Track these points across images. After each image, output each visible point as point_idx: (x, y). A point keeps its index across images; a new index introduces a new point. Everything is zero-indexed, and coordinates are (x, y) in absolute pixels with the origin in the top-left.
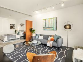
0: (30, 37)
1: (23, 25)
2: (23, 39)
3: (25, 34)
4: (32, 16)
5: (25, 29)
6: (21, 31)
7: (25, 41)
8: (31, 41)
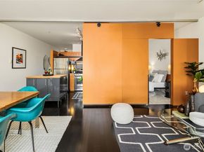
0: (186, 93)
1: (165, 55)
2: (164, 95)
3: (170, 82)
4: (196, 21)
5: (169, 67)
6: (159, 72)
7: (167, 101)
8: (183, 112)
